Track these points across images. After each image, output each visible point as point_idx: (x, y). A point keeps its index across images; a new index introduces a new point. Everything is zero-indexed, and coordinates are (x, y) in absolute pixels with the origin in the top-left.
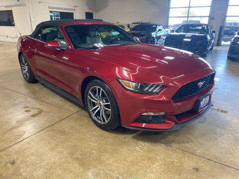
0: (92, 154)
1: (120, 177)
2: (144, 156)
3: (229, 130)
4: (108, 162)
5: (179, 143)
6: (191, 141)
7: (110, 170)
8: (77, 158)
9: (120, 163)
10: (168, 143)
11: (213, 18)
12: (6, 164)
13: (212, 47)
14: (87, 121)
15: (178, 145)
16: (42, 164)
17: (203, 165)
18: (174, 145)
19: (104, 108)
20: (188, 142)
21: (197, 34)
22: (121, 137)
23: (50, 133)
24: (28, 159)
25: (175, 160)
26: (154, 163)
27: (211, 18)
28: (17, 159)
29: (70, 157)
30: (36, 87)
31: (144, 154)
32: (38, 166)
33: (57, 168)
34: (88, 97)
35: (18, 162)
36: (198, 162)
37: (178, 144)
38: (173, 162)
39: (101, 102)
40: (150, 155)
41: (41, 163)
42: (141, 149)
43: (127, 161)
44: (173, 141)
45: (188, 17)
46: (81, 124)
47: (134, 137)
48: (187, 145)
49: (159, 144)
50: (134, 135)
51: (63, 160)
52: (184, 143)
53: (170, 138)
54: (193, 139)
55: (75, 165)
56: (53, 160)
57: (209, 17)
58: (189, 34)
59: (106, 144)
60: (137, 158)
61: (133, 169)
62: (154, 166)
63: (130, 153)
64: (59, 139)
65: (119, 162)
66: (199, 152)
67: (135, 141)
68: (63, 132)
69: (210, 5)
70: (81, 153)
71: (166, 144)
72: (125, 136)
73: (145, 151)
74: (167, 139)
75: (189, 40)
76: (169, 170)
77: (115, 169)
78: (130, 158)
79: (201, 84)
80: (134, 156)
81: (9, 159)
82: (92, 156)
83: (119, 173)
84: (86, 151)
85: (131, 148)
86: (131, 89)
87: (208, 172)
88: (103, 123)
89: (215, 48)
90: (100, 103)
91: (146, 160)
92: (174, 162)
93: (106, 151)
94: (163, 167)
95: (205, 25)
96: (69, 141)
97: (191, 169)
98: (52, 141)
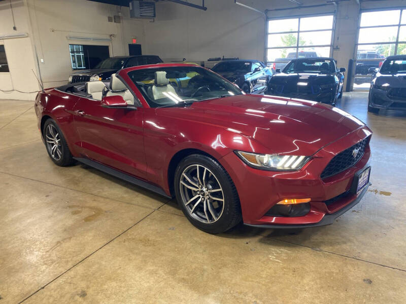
0: (204, 270)
1: (258, 301)
2: (284, 268)
3: (399, 220)
4: (233, 282)
5: (331, 244)
6: (350, 241)
7: (241, 293)
8: (183, 279)
9: (252, 281)
10: (315, 246)
11: (337, 48)
12: (72, 297)
13: (341, 93)
14: (179, 222)
15: (331, 248)
16: (130, 292)
17: (376, 273)
18: (325, 248)
19: (209, 198)
20: (345, 243)
21: (318, 75)
22: (242, 242)
23: (126, 243)
24: (106, 287)
25: (334, 271)
26: (303, 278)
27: (334, 47)
28: (88, 287)
29: (171, 279)
30: (76, 172)
31: (285, 266)
32: (124, 295)
33: (157, 296)
34: (181, 182)
35: (90, 292)
36: (367, 270)
37: (331, 246)
38: (331, 273)
39: (204, 189)
40: (293, 266)
41: (128, 290)
42: (277, 258)
43: (262, 277)
44: (322, 242)
45: (298, 47)
46: (170, 226)
47: (261, 241)
48: (344, 246)
49: (303, 248)
50: (260, 237)
51: (162, 284)
52: (338, 243)
53: (316, 238)
54: (351, 238)
55: (183, 289)
56: (146, 285)
57: (330, 46)
58: (305, 75)
59: (221, 254)
60: (275, 273)
61: (275, 288)
62: (305, 281)
63: (263, 265)
64: (144, 253)
65: (250, 279)
66: (364, 255)
67: (264, 246)
68: (146, 242)
69: (331, 28)
70: (186, 271)
71: (312, 248)
72: (247, 240)
73: (284, 261)
74: (312, 240)
75: (306, 84)
76: (329, 285)
77: (247, 290)
78: (265, 272)
79: (356, 151)
80: (270, 269)
81: (76, 289)
82: (206, 274)
83: (256, 296)
84: (194, 266)
85: (261, 257)
86: (258, 165)
87: (387, 283)
88: (209, 222)
89: (344, 95)
90: (202, 191)
91: (291, 274)
92: (333, 273)
93: (225, 265)
94: (318, 281)
95: (327, 59)
96: (162, 255)
97: (360, 281)
98: (133, 257)
